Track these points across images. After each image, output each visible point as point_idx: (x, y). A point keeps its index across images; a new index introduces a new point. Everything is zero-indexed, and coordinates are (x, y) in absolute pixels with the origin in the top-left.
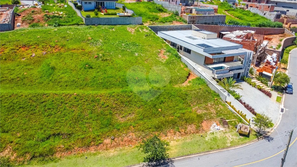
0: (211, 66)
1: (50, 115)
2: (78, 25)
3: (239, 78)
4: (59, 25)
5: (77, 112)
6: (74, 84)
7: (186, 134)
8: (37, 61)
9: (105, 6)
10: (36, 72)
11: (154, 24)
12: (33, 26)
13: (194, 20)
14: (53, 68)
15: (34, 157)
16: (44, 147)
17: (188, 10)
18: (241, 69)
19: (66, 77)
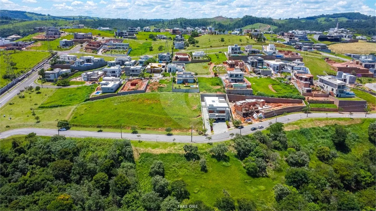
0: (209, 114)
1: (148, 120)
2: (169, 92)
3: (219, 120)
4: (162, 91)
5: (155, 121)
6: (157, 113)
7: (182, 131)
8: (149, 105)
9: (188, 81)
10: (148, 108)
11: (205, 93)
12: (152, 91)
13: (230, 91)
14: (153, 108)
15: (141, 129)
16: (144, 127)
17: (230, 86)
18: (225, 116)
19: (156, 111)
